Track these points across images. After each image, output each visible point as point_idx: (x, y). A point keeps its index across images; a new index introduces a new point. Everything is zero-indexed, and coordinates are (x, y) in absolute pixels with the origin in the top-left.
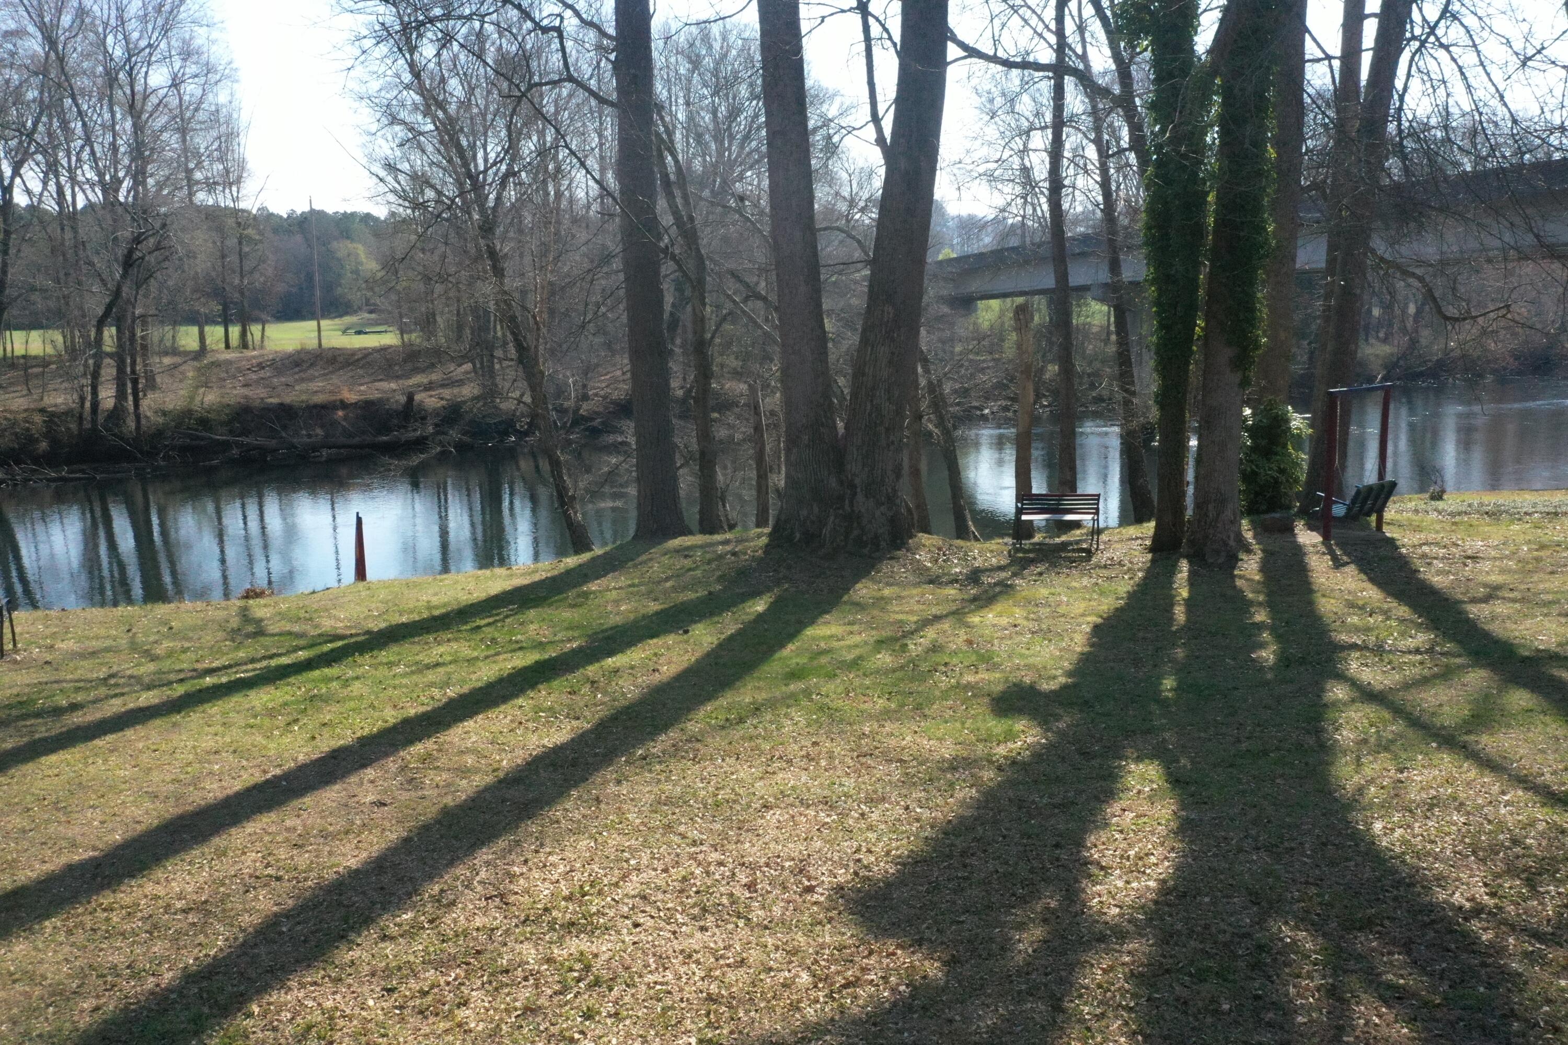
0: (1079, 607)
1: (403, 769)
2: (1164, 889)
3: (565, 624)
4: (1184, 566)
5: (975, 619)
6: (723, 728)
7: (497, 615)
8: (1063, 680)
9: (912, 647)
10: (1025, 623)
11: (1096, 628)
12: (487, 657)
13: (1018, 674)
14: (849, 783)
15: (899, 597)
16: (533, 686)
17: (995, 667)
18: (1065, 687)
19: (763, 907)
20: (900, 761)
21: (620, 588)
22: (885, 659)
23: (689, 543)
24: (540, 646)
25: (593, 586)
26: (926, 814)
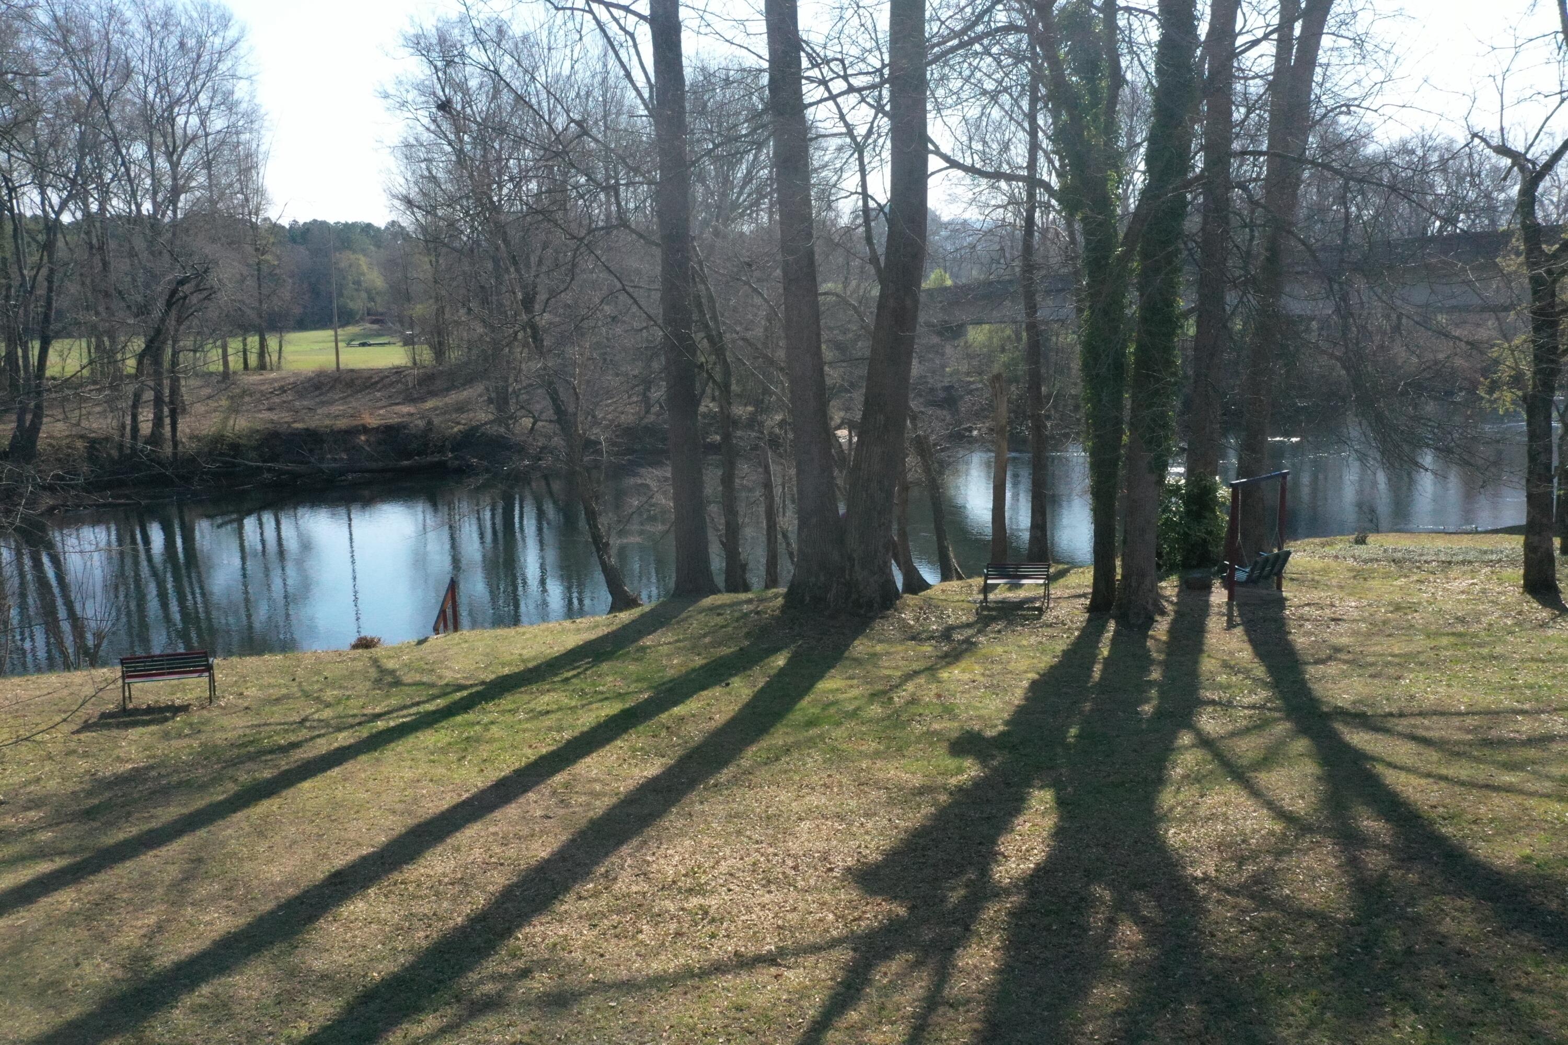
0: (1023, 664)
1: (554, 793)
2: (1038, 868)
3: (634, 677)
4: (1112, 626)
5: (944, 675)
6: (766, 764)
7: (578, 667)
8: (1001, 728)
9: (896, 699)
10: (982, 679)
11: (1034, 683)
12: (583, 706)
13: (970, 723)
14: (853, 803)
15: (888, 653)
16: (625, 730)
17: (954, 717)
18: (1002, 734)
19: (804, 880)
20: (887, 788)
21: (669, 643)
22: (876, 710)
23: (719, 602)
24: (620, 696)
25: (648, 641)
26: (902, 824)
